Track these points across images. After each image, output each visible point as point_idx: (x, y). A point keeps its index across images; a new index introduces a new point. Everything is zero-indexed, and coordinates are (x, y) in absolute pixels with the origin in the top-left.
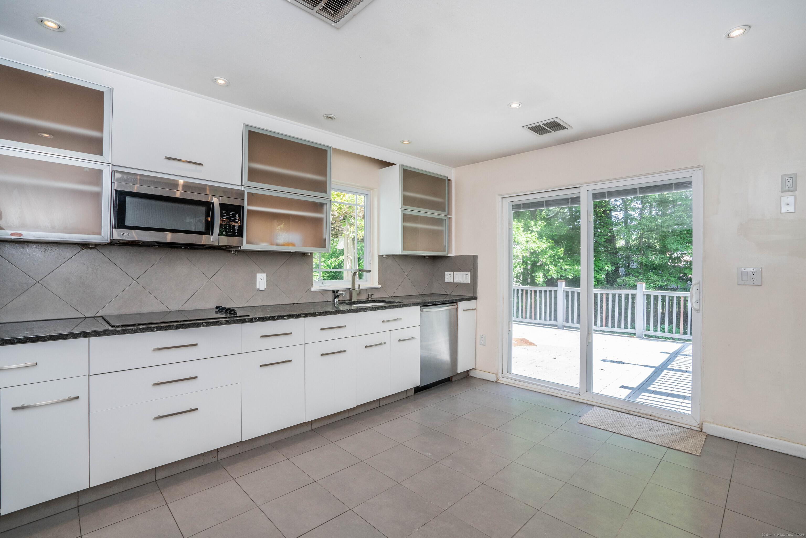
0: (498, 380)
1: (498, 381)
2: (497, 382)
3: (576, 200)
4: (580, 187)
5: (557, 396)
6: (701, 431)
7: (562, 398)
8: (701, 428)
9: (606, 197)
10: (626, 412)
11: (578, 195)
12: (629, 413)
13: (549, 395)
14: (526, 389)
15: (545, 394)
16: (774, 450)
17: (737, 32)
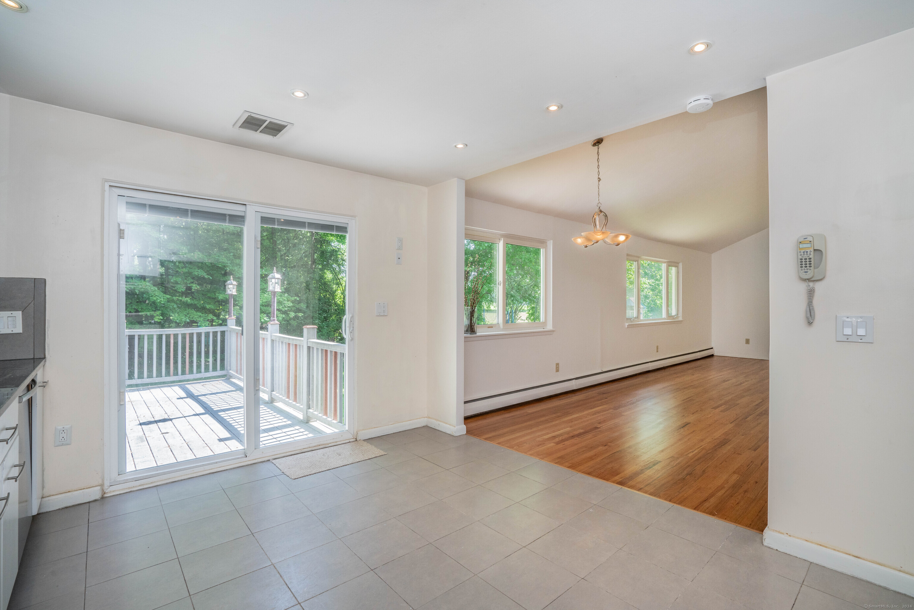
0: (104, 494)
1: (106, 495)
2: (103, 498)
3: (239, 219)
4: (245, 205)
5: (218, 472)
6: (356, 440)
7: (227, 470)
8: (355, 438)
9: (275, 224)
10: (300, 452)
11: (242, 214)
12: (302, 452)
13: (206, 474)
14: (167, 484)
15: (201, 476)
16: (394, 432)
17: (460, 146)
